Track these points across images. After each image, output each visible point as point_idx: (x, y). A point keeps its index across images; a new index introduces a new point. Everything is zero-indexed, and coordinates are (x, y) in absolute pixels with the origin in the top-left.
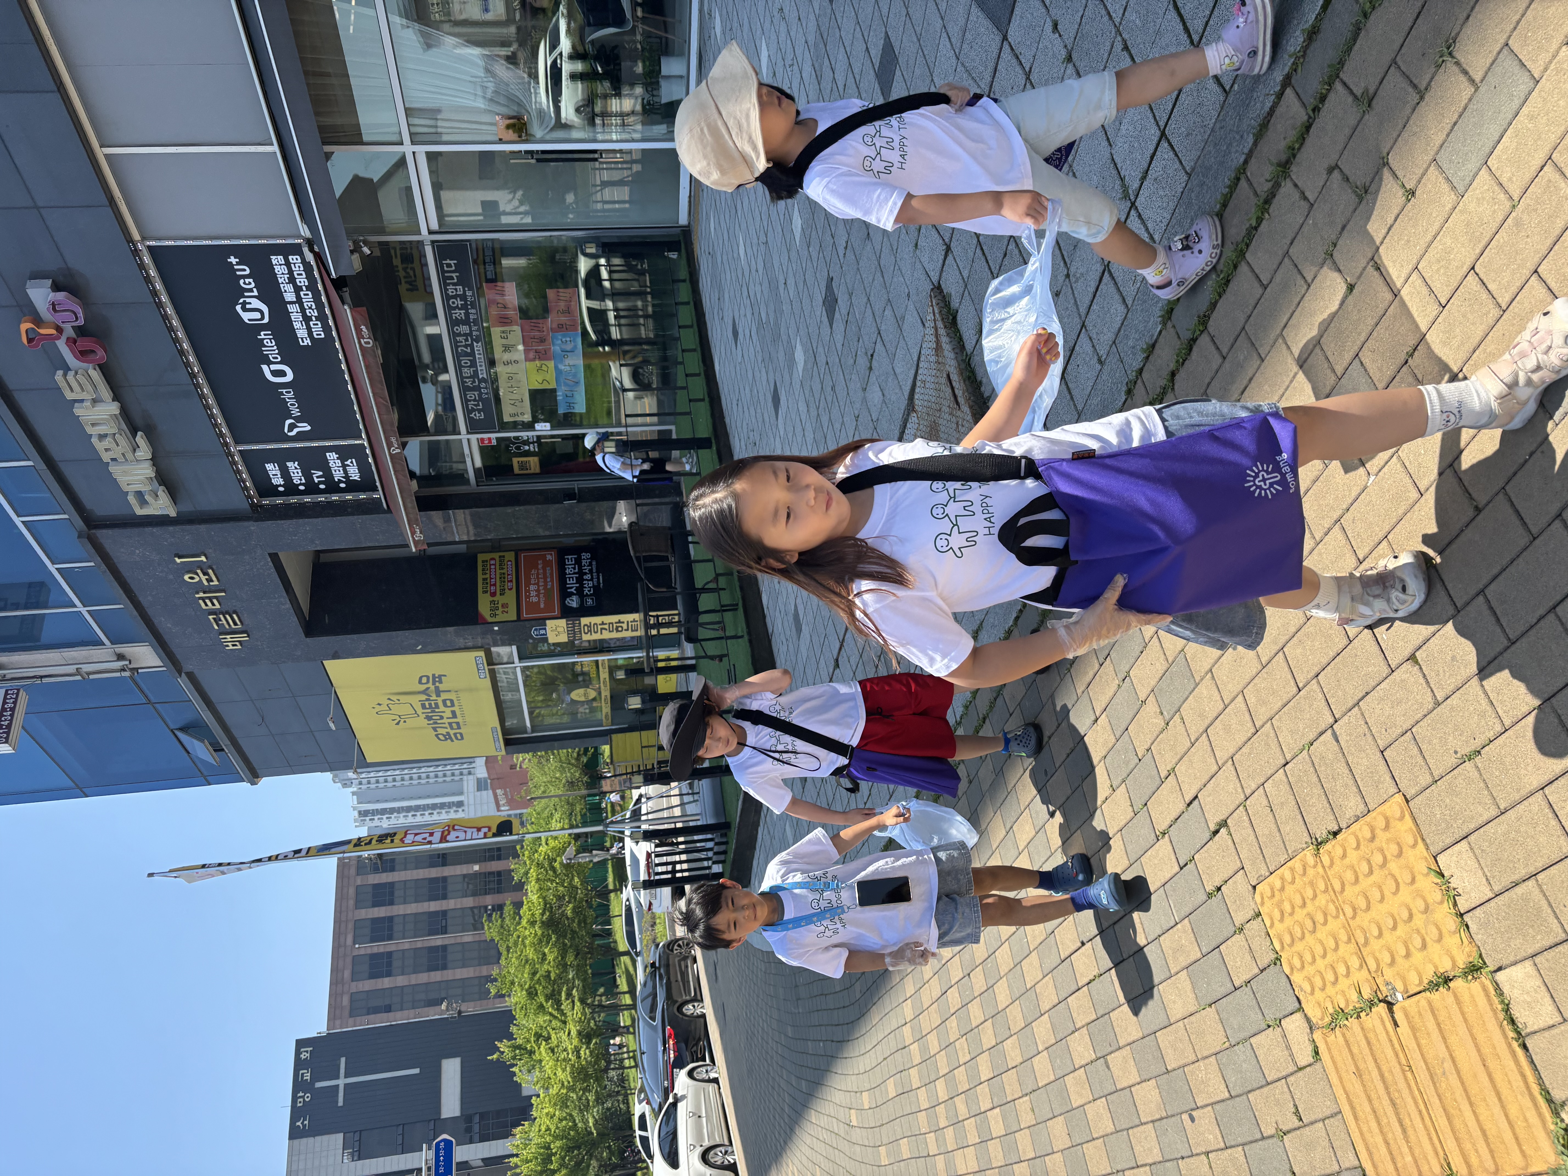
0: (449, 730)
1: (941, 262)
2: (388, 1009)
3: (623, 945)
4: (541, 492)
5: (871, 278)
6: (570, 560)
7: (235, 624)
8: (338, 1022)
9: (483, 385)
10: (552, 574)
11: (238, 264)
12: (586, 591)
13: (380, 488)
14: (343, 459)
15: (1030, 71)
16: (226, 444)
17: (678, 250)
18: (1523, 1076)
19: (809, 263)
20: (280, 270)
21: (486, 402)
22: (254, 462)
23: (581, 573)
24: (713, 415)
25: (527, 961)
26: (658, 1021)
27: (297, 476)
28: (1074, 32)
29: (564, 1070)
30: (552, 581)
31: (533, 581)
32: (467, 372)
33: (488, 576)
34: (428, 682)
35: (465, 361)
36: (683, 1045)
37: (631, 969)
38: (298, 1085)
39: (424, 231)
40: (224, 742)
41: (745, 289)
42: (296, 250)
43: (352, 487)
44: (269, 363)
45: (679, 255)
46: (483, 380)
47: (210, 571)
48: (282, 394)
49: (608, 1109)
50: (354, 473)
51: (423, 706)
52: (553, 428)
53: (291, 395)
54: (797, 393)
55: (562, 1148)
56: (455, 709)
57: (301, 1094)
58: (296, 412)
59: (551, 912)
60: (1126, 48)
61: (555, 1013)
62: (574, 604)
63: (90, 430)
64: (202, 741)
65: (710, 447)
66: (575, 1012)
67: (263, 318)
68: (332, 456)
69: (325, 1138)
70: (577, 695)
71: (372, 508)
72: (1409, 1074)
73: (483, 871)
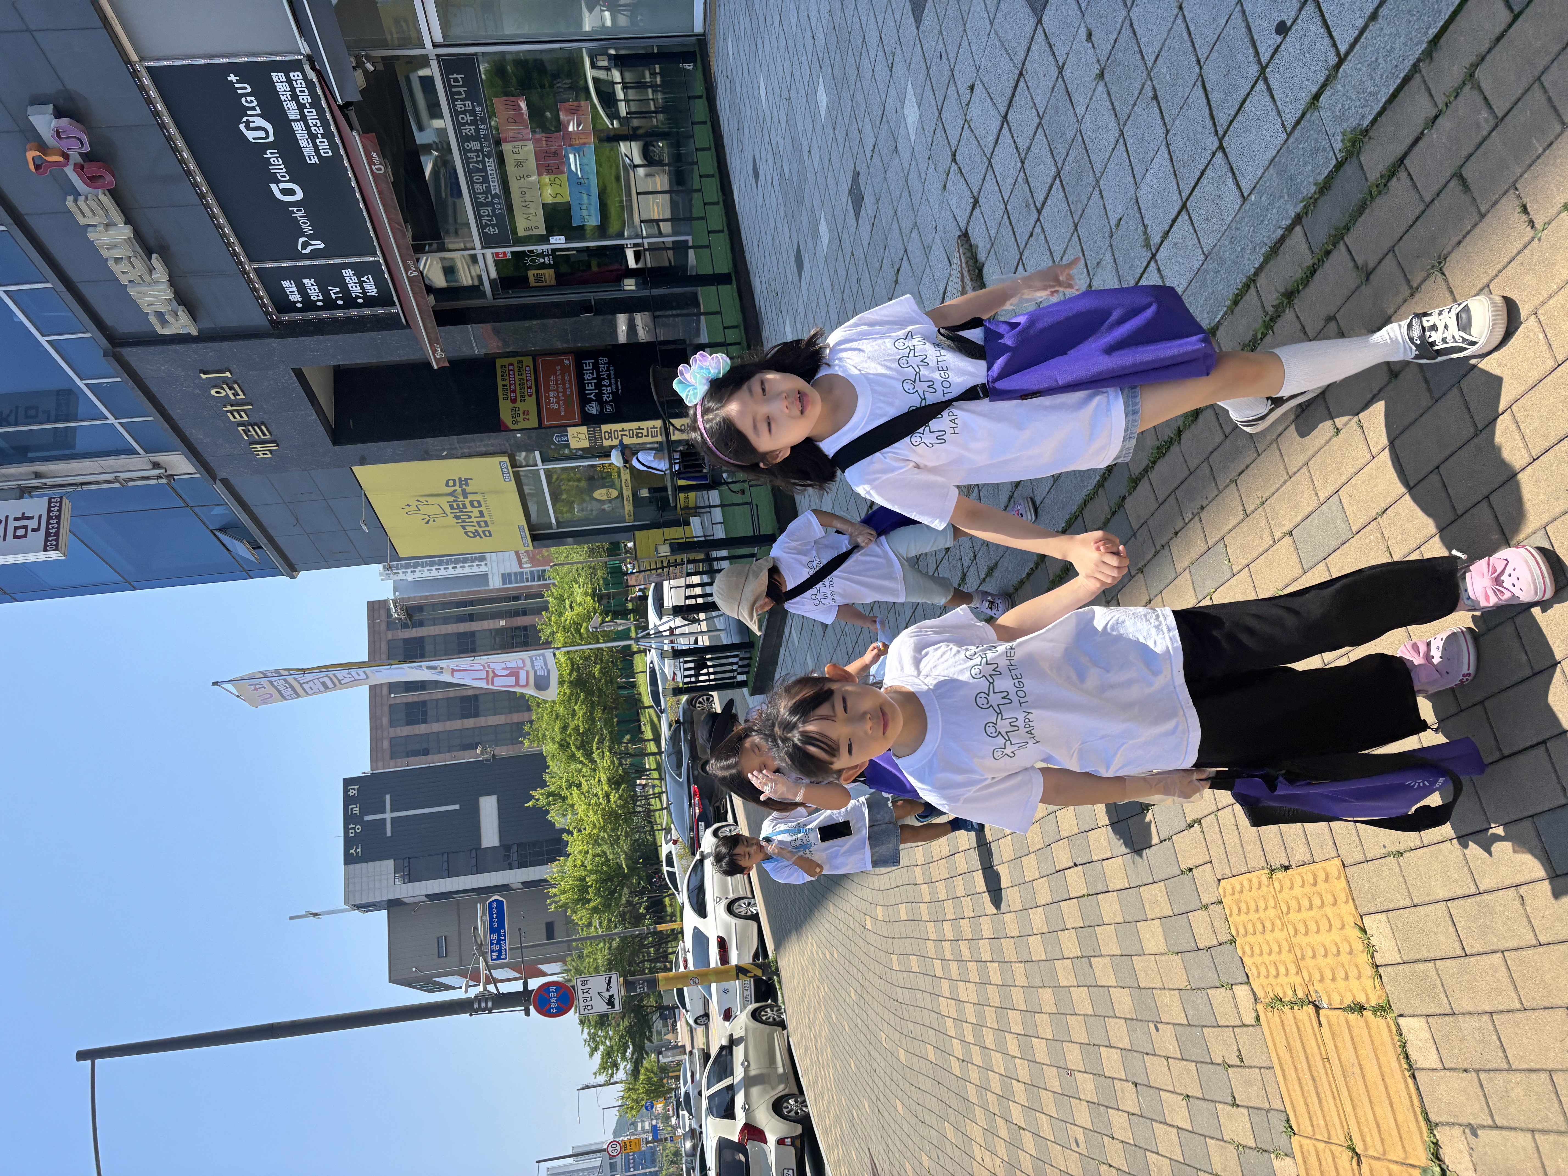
0: (477, 528)
1: (969, 211)
2: (426, 752)
3: (647, 700)
4: (557, 305)
5: (898, 193)
6: (588, 365)
7: (264, 434)
8: (380, 764)
9: (496, 200)
10: (570, 381)
11: (238, 82)
12: (605, 398)
13: (397, 303)
14: (359, 275)
15: (1064, 64)
16: (241, 263)
17: (694, 62)
18: (1410, 1097)
19: (834, 146)
20: (282, 87)
21: (500, 217)
22: (270, 280)
23: (599, 379)
24: (733, 249)
25: (557, 717)
26: (683, 779)
27: (314, 293)
28: (1108, 51)
29: (596, 813)
30: (571, 387)
31: (552, 388)
32: (479, 188)
33: (507, 382)
34: (455, 485)
35: (477, 177)
36: (707, 801)
37: (655, 719)
38: (349, 819)
39: (428, 44)
40: (262, 541)
41: (766, 133)
42: (297, 66)
43: (370, 302)
44: (277, 182)
45: (695, 66)
46: (496, 196)
47: (236, 386)
48: (293, 212)
49: (636, 840)
50: (371, 289)
51: (451, 507)
52: (568, 240)
53: (302, 213)
54: (821, 267)
55: (597, 881)
56: (483, 508)
57: (352, 826)
58: (308, 230)
59: (578, 672)
60: (1155, 97)
61: (586, 762)
62: (594, 411)
63: (105, 254)
64: (242, 541)
65: (730, 283)
66: (605, 761)
67: (267, 136)
68: (348, 273)
69: (378, 863)
70: (600, 494)
71: (391, 323)
72: (1327, 1065)
73: (509, 625)
